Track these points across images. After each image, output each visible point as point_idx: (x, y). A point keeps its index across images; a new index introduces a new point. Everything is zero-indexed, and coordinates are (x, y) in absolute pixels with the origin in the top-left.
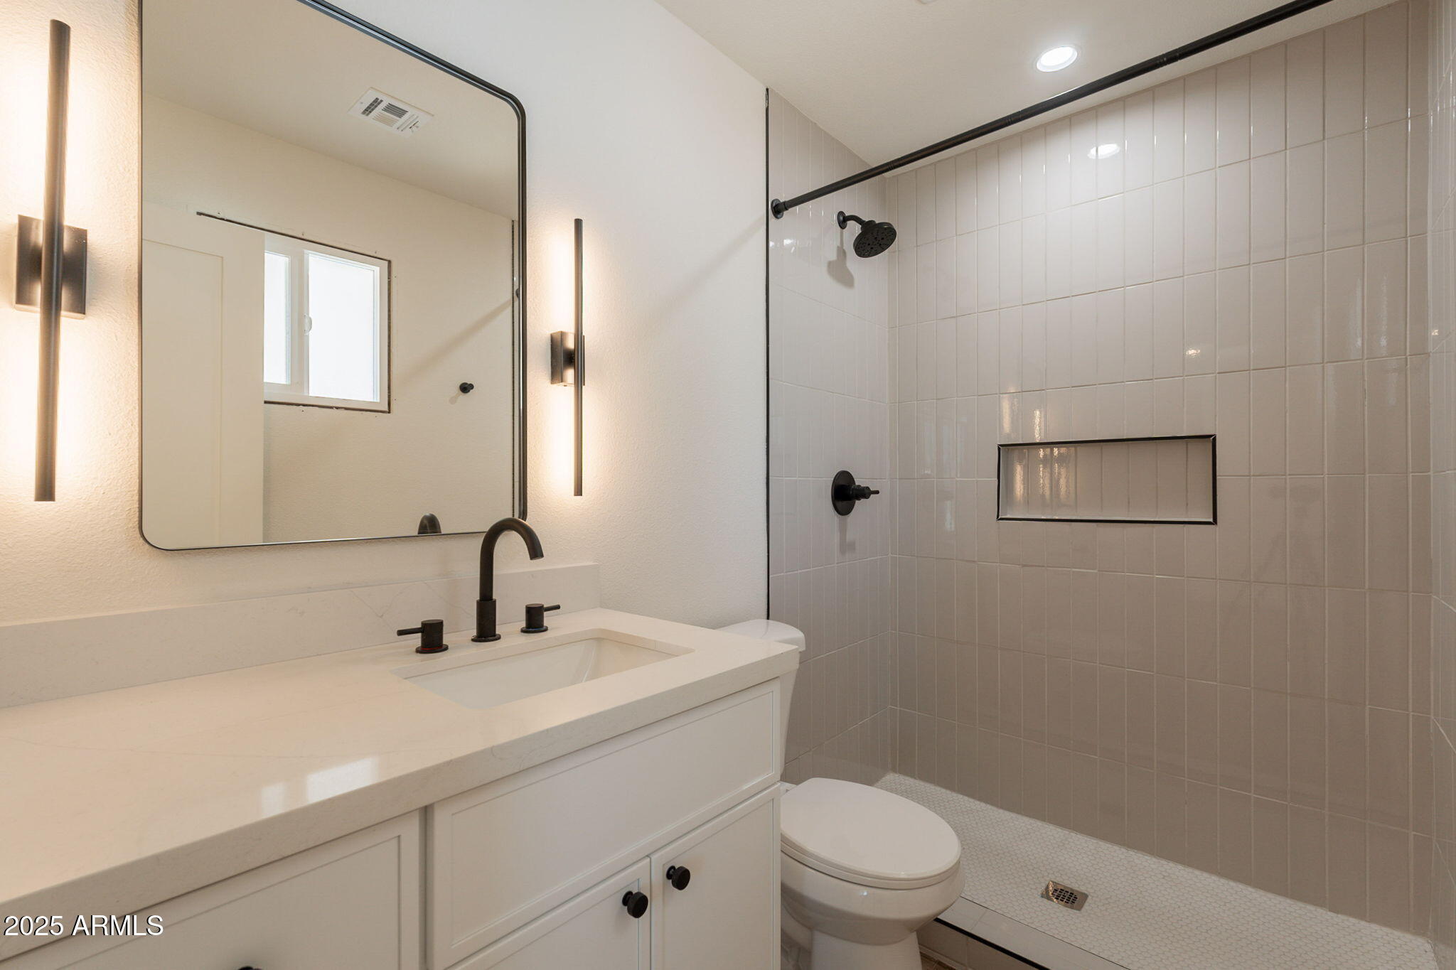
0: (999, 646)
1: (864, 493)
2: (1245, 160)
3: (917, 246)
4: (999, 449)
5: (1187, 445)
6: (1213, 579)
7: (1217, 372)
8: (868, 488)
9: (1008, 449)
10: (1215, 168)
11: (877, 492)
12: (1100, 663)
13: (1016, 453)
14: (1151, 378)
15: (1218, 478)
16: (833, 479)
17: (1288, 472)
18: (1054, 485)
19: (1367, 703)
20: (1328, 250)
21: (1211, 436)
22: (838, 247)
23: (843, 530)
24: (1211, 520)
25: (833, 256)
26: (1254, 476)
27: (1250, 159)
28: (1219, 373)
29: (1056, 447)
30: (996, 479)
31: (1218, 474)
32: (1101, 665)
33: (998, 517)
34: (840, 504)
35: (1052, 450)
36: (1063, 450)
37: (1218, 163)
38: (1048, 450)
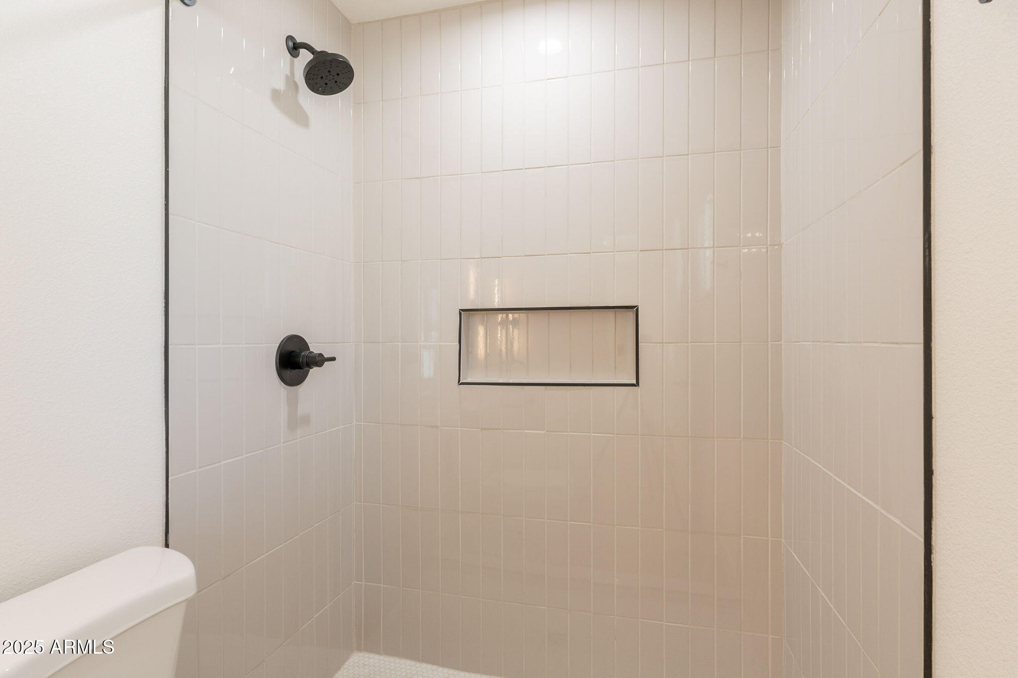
0: (460, 511)
1: (319, 361)
2: (661, 64)
3: (382, 100)
4: (460, 314)
5: (615, 313)
6: (635, 435)
7: (639, 250)
8: (321, 355)
9: (469, 313)
10: (639, 67)
11: (333, 359)
12: (548, 519)
13: (477, 317)
14: (589, 252)
15: (640, 344)
16: (278, 345)
17: (689, 341)
18: (509, 342)
19: (742, 534)
20: (717, 152)
21: (635, 307)
22: (287, 76)
23: (293, 403)
24: (634, 382)
25: (281, 85)
26: (666, 343)
27: (663, 64)
28: (641, 251)
29: (511, 313)
30: (458, 344)
31: (640, 341)
32: (548, 521)
33: (459, 382)
34: (289, 373)
35: (507, 316)
36: (516, 315)
37: (640, 63)
38: (504, 315)
